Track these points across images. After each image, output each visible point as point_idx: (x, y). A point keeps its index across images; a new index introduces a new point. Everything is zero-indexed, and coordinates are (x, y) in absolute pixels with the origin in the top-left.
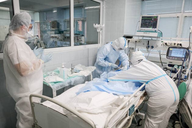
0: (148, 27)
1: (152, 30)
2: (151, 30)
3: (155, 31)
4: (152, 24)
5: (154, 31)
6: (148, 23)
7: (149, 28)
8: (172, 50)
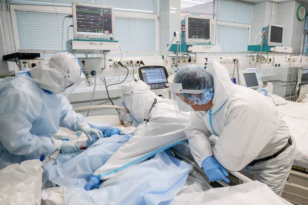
0: (95, 31)
1: (105, 38)
2: (102, 37)
3: (111, 39)
4: (101, 25)
5: (109, 39)
6: (92, 21)
7: (96, 34)
8: (145, 73)
